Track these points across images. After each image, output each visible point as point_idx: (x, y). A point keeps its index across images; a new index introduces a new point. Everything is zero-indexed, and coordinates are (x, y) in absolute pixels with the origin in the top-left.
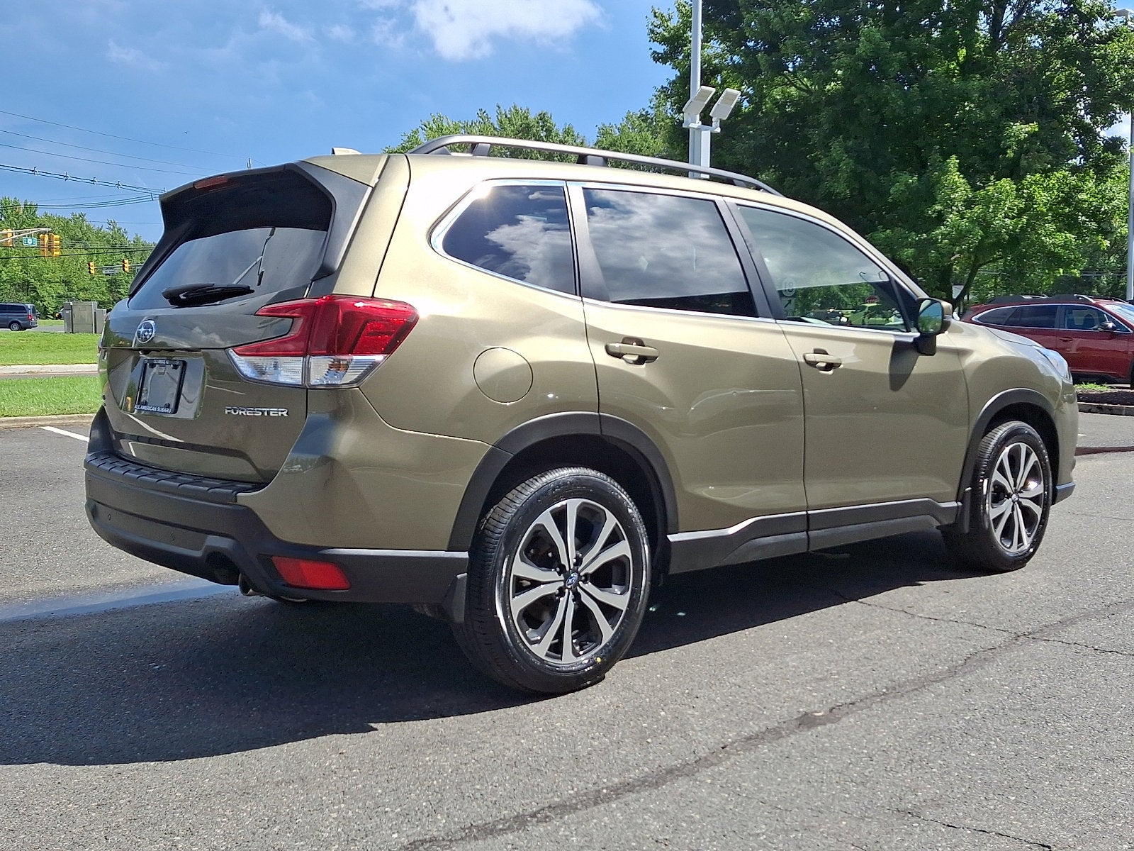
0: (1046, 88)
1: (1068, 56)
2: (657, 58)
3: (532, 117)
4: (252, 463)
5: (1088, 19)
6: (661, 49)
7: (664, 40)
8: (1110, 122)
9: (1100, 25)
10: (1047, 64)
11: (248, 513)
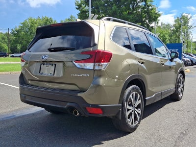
0: (142, 17)
1: (145, 12)
2: (77, 8)
3: (49, 18)
4: (78, 87)
5: (148, 6)
6: (77, 7)
7: (78, 6)
8: (151, 23)
9: (150, 7)
10: (142, 14)
11: (81, 98)
